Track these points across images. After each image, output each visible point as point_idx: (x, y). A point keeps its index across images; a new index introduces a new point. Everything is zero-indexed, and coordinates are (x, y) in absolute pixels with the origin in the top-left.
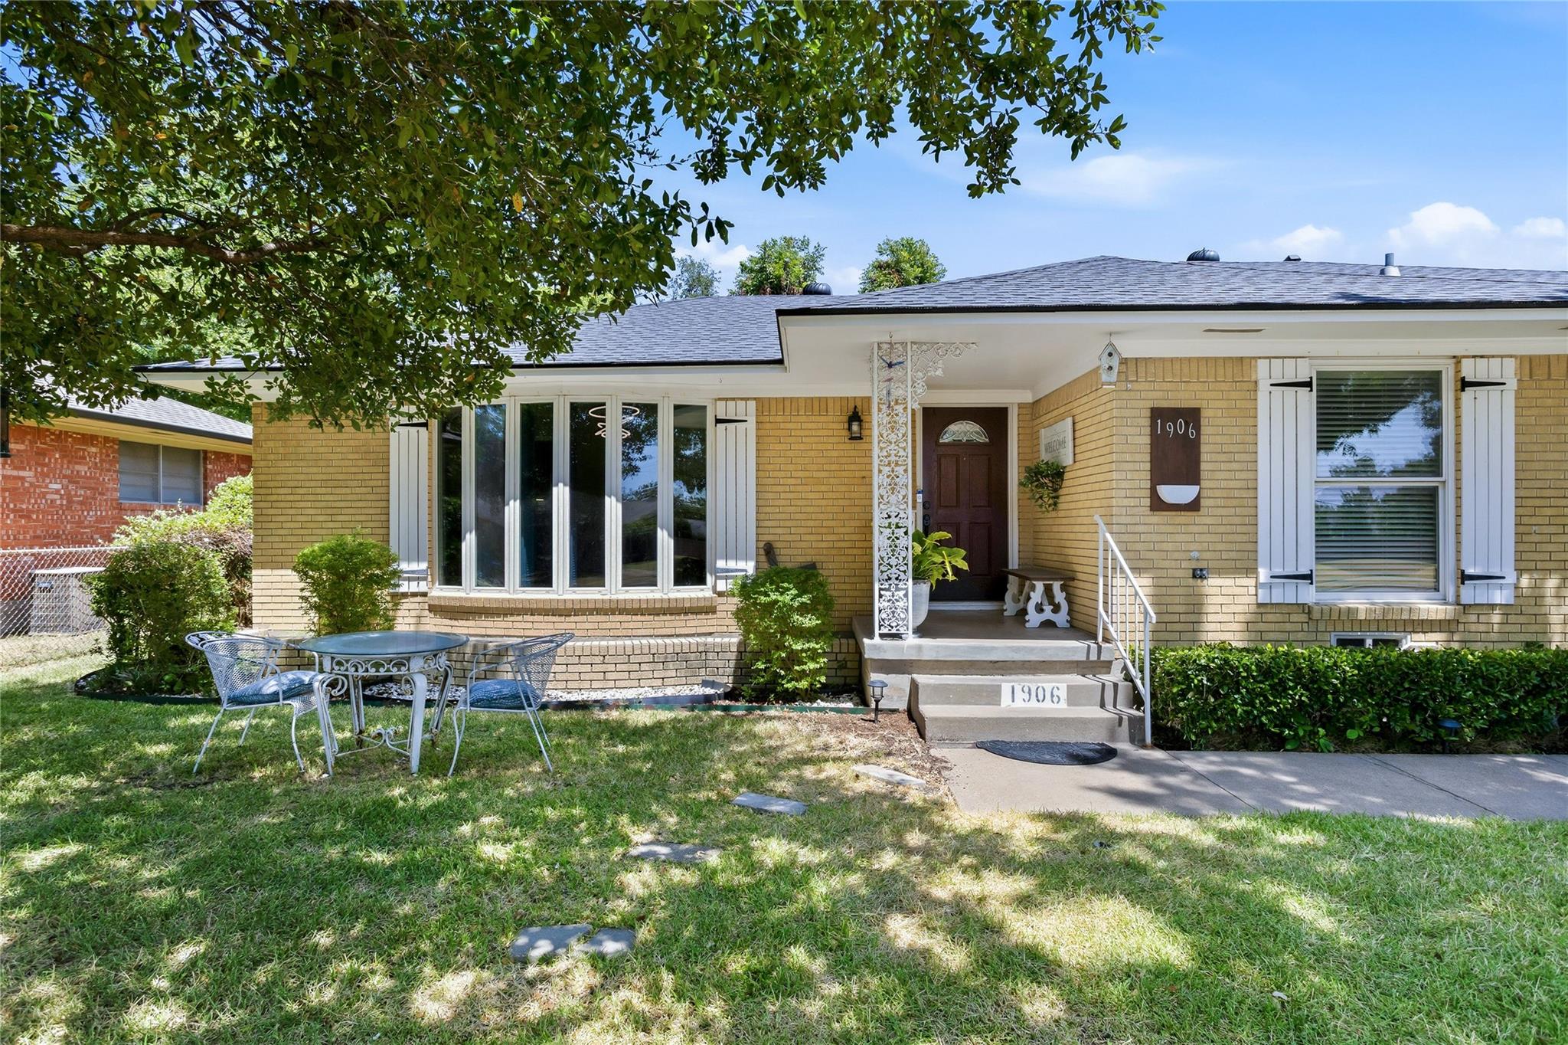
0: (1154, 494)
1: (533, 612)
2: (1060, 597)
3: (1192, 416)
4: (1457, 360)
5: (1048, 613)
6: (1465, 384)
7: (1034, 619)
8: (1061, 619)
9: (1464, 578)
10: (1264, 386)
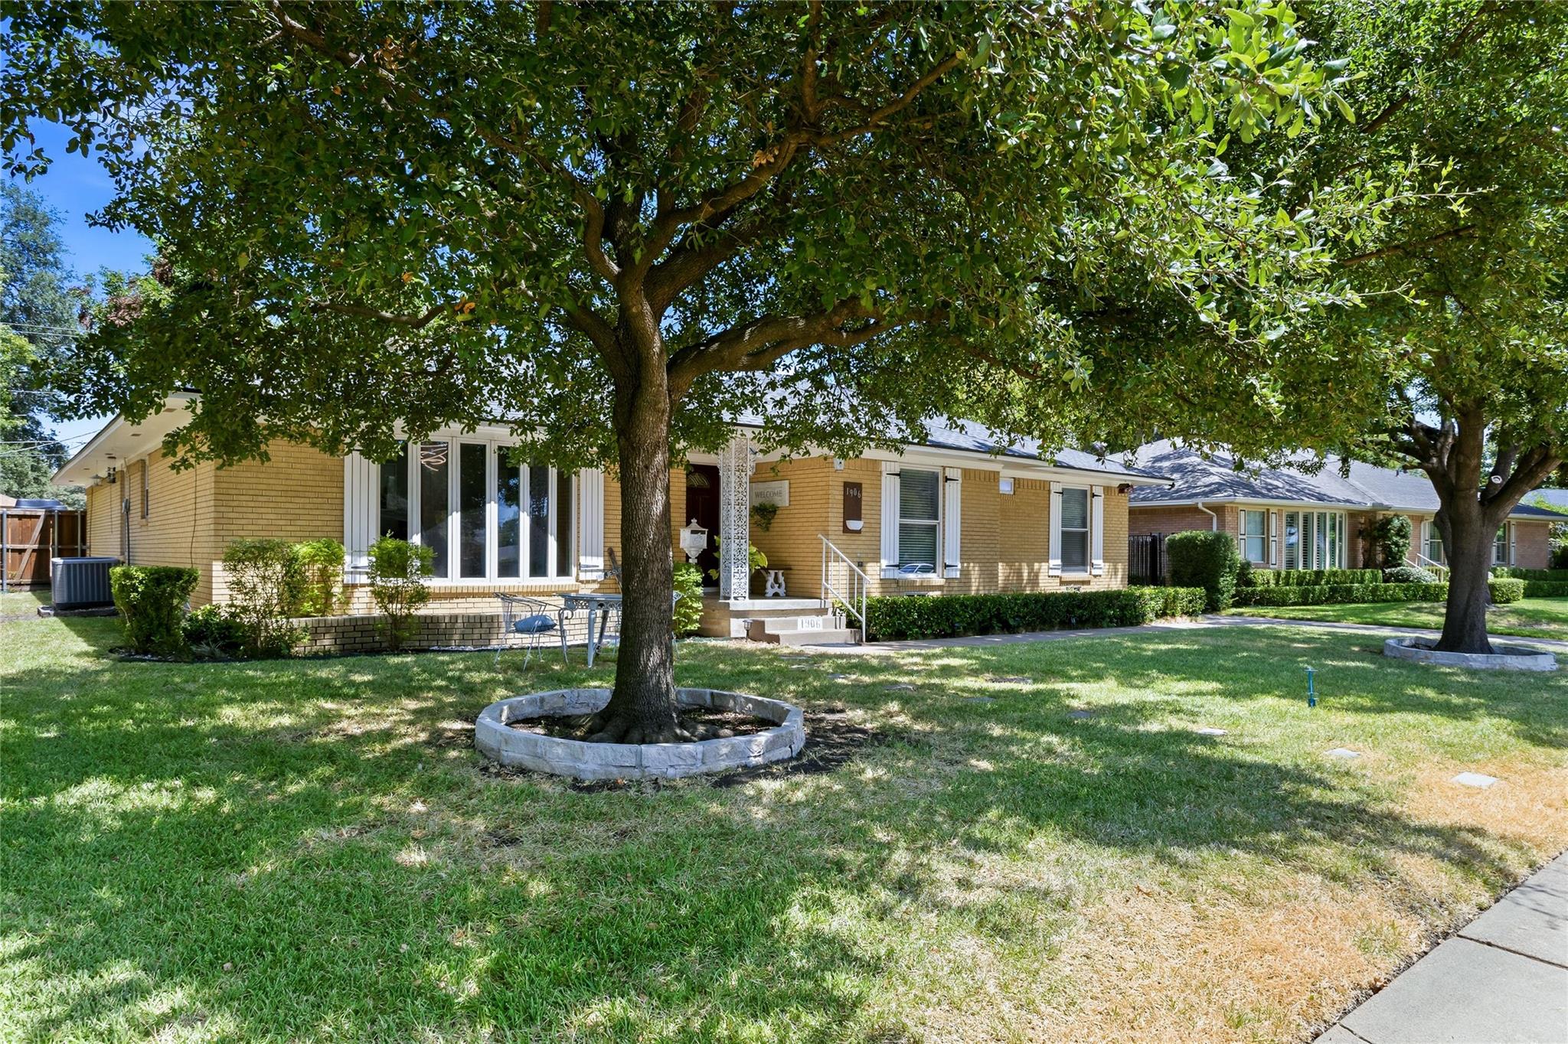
0: (845, 526)
1: (474, 595)
2: (781, 579)
3: (858, 486)
4: (944, 468)
5: (776, 589)
6: (947, 479)
7: (770, 591)
8: (782, 591)
9: (946, 566)
10: (884, 474)
